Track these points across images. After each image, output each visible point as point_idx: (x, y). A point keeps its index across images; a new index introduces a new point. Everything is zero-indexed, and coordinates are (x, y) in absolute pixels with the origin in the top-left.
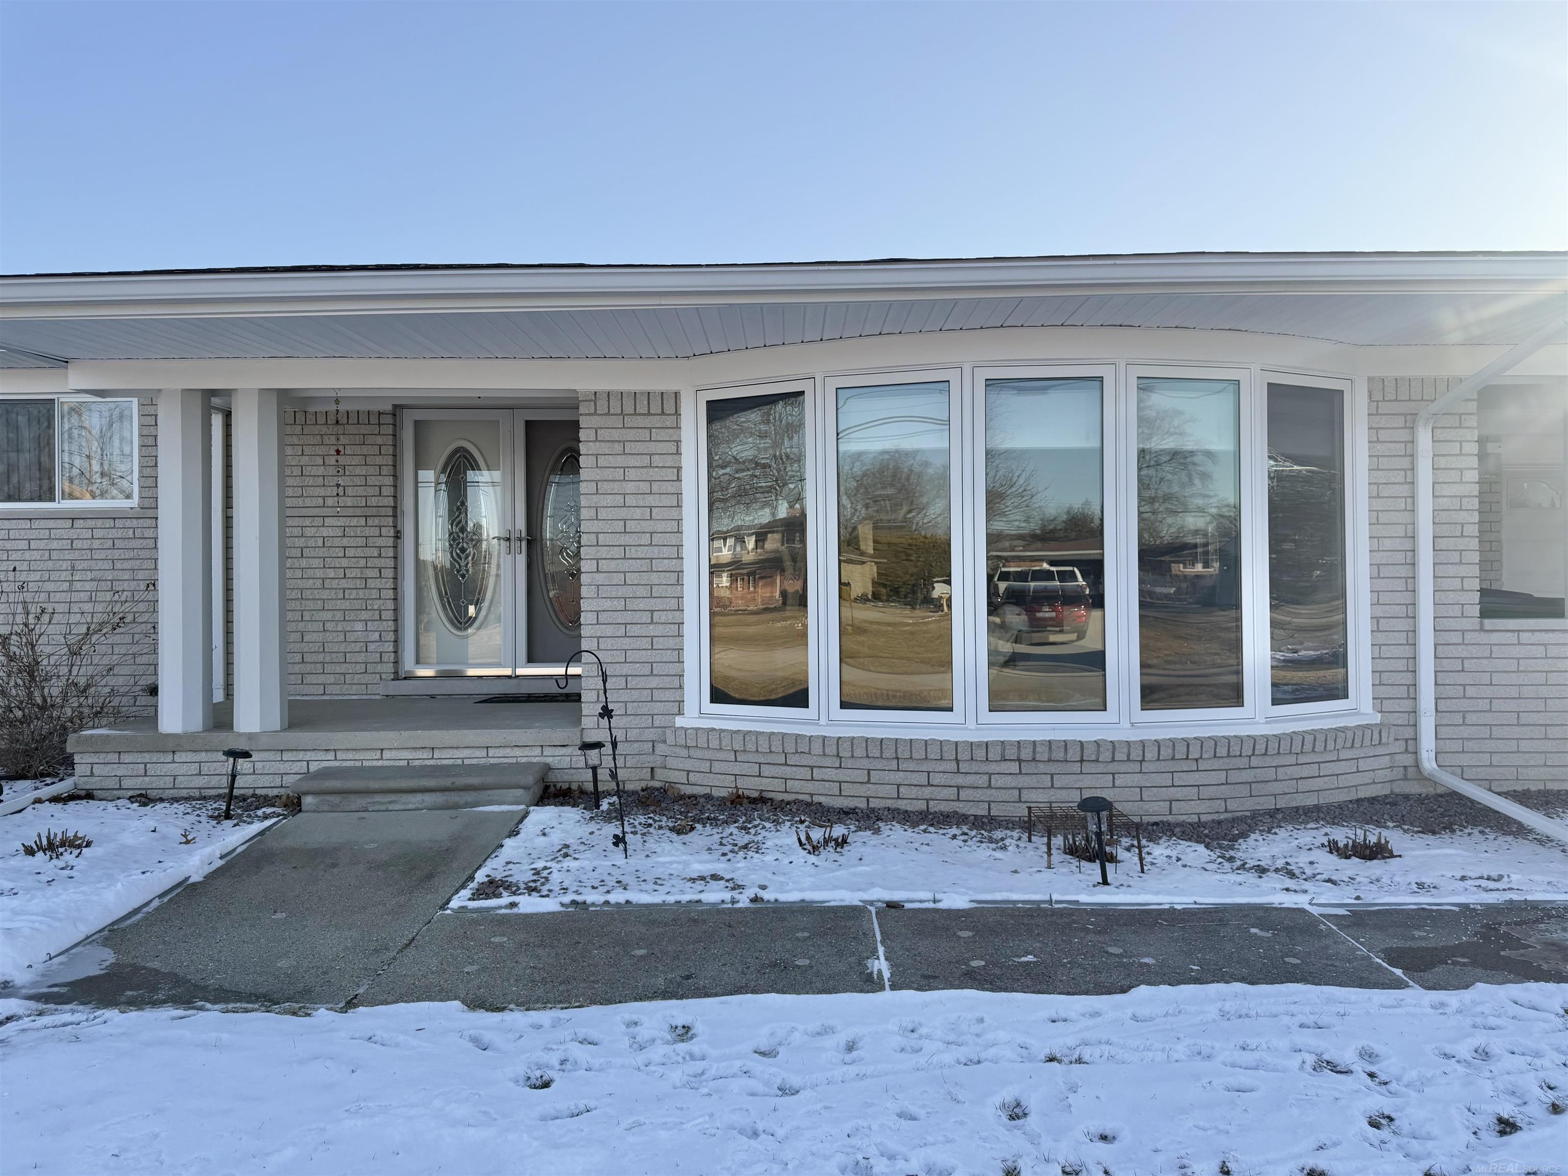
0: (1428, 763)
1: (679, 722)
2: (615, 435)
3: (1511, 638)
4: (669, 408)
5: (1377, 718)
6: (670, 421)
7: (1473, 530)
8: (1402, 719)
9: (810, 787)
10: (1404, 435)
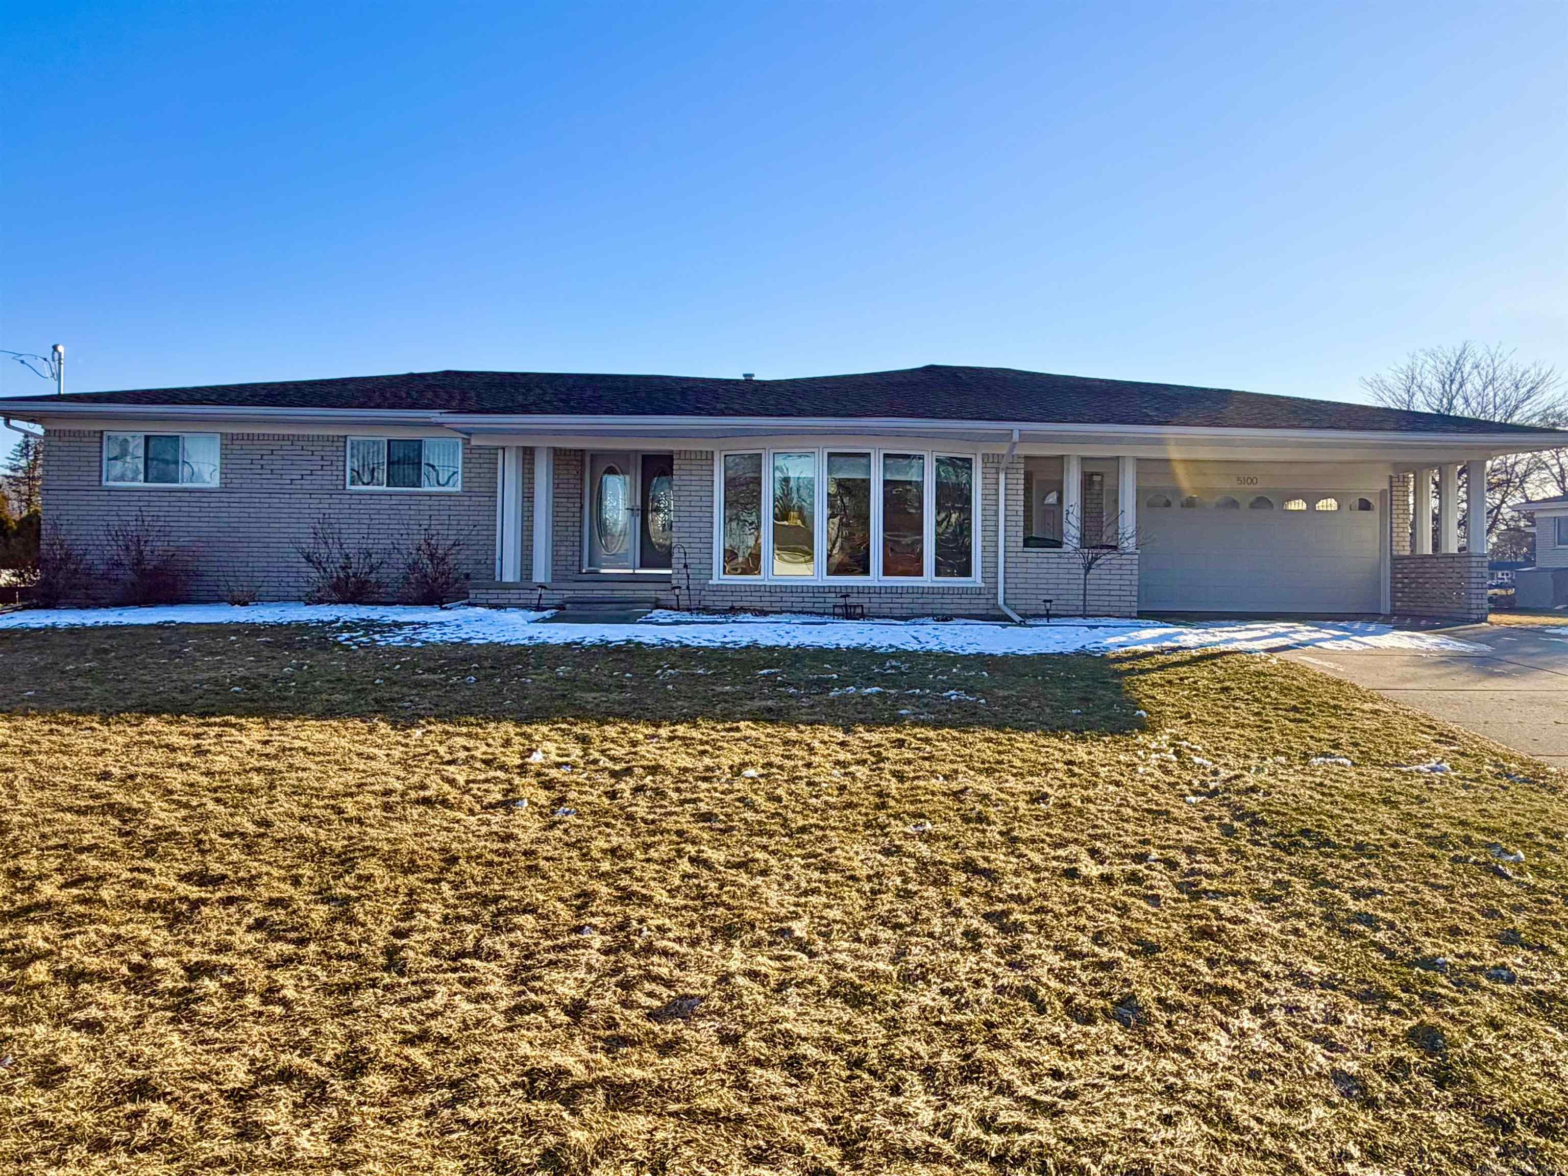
0: (1001, 601)
1: (710, 582)
2: (688, 467)
3: (1035, 555)
4: (710, 456)
5: (983, 585)
6: (709, 462)
7: (1021, 513)
8: (992, 586)
9: (761, 604)
10: (995, 476)
